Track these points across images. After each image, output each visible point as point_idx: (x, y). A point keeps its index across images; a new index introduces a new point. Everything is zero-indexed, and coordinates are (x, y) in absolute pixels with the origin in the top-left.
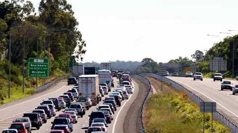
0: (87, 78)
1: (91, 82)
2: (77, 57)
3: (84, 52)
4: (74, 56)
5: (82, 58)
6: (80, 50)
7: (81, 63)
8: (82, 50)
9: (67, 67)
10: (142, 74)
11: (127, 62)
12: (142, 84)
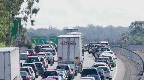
0: (69, 38)
1: (74, 44)
2: (25, 19)
3: (35, 11)
4: (20, 19)
5: (32, 22)
6: (29, 7)
7: (31, 29)
8: (32, 8)
9: (8, 35)
10: (130, 48)
11: (106, 28)
12: (130, 64)
